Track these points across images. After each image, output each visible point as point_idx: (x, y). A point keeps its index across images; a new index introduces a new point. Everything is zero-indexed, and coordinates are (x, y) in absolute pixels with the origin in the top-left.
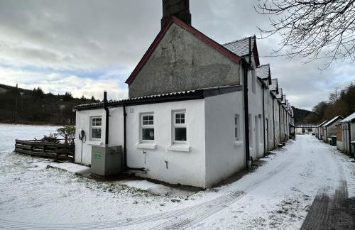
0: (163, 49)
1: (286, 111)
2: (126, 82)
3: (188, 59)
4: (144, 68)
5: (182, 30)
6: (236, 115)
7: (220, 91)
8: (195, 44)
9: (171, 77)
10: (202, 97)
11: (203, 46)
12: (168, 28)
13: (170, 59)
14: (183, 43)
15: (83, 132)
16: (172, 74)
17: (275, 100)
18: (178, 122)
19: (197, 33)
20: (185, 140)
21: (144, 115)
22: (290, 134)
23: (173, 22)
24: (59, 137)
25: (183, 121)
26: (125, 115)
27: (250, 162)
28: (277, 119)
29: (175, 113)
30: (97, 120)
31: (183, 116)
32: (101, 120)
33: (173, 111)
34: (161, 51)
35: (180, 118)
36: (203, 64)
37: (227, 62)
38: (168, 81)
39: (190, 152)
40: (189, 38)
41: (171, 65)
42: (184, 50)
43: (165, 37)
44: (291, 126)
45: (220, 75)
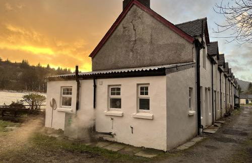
0: (124, 28)
1: (232, 83)
2: (90, 56)
3: (147, 38)
4: (106, 44)
5: (142, 11)
6: (190, 88)
7: (177, 68)
8: (153, 25)
9: (131, 53)
10: (164, 74)
11: (161, 26)
12: (129, 10)
13: (130, 37)
14: (142, 23)
15: (54, 100)
16: (132, 51)
17: (223, 74)
18: (142, 94)
19: (155, 15)
20: (148, 109)
21: (112, 87)
22: (235, 105)
23: (134, 4)
24: (25, 103)
25: (147, 94)
26: (95, 86)
27: (201, 130)
28: (223, 91)
29: (140, 87)
30: (68, 90)
31: (147, 89)
32: (71, 90)
33: (138, 85)
34: (122, 30)
35: (144, 90)
36: (161, 43)
37: (182, 41)
38: (129, 56)
39: (153, 119)
40: (148, 19)
41: (132, 43)
42: (143, 29)
43: (126, 17)
44: (235, 97)
45: (175, 53)
